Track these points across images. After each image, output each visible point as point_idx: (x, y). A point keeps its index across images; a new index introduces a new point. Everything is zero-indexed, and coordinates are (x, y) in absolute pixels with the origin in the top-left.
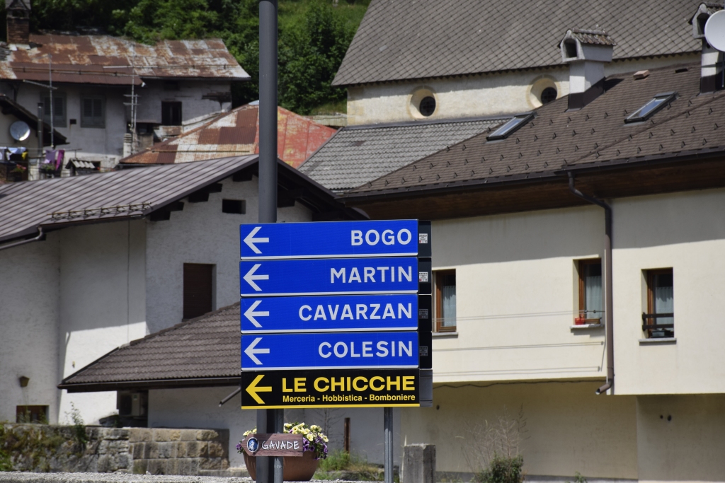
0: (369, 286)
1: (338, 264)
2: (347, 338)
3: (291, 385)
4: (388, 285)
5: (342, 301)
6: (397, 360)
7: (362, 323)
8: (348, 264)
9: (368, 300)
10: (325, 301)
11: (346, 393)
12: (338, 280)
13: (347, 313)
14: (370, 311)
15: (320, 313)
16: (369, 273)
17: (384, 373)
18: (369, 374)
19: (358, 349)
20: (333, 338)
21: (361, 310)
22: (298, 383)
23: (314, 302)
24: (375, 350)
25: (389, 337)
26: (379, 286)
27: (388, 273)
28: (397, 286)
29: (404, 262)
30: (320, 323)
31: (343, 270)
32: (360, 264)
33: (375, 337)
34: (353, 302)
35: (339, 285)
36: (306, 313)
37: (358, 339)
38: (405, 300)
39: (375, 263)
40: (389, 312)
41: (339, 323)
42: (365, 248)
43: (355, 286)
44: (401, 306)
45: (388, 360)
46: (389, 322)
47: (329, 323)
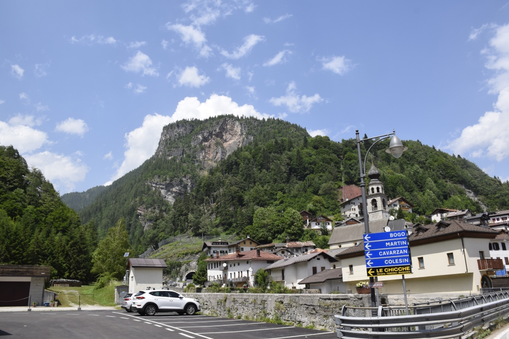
0: (396, 246)
1: (388, 242)
2: (392, 259)
3: (379, 271)
4: (400, 246)
5: (389, 250)
6: (404, 263)
7: (395, 255)
8: (390, 242)
9: (396, 250)
10: (385, 251)
11: (393, 272)
12: (388, 246)
13: (391, 253)
14: (397, 252)
15: (384, 253)
16: (395, 243)
17: (402, 266)
18: (398, 267)
19: (395, 261)
20: (388, 259)
21: (394, 252)
22: (381, 270)
23: (383, 251)
24: (399, 261)
25: (402, 258)
26: (398, 246)
27: (400, 243)
28: (403, 246)
29: (404, 240)
30: (385, 256)
31: (389, 243)
32: (393, 241)
33: (399, 258)
34: (392, 250)
35: (388, 247)
36: (381, 254)
37: (394, 259)
38: (405, 249)
39: (396, 241)
40: (401, 252)
41: (389, 255)
42: (394, 237)
43: (392, 246)
44: (404, 250)
45: (402, 263)
46: (401, 254)
47: (387, 256)
